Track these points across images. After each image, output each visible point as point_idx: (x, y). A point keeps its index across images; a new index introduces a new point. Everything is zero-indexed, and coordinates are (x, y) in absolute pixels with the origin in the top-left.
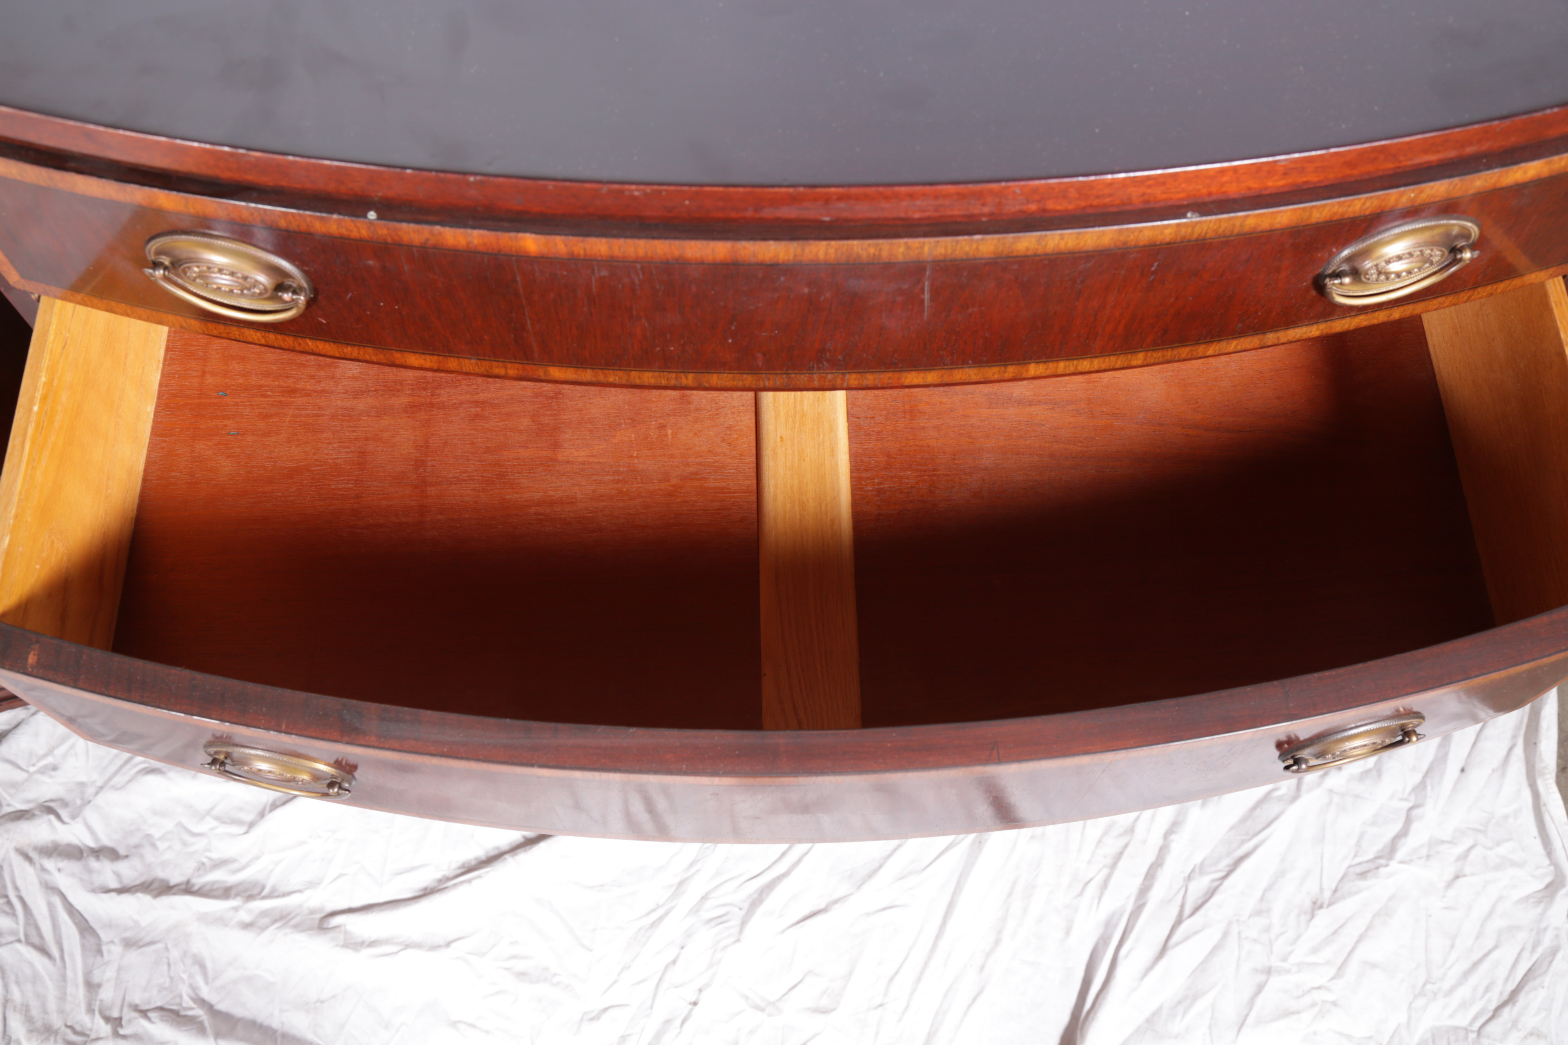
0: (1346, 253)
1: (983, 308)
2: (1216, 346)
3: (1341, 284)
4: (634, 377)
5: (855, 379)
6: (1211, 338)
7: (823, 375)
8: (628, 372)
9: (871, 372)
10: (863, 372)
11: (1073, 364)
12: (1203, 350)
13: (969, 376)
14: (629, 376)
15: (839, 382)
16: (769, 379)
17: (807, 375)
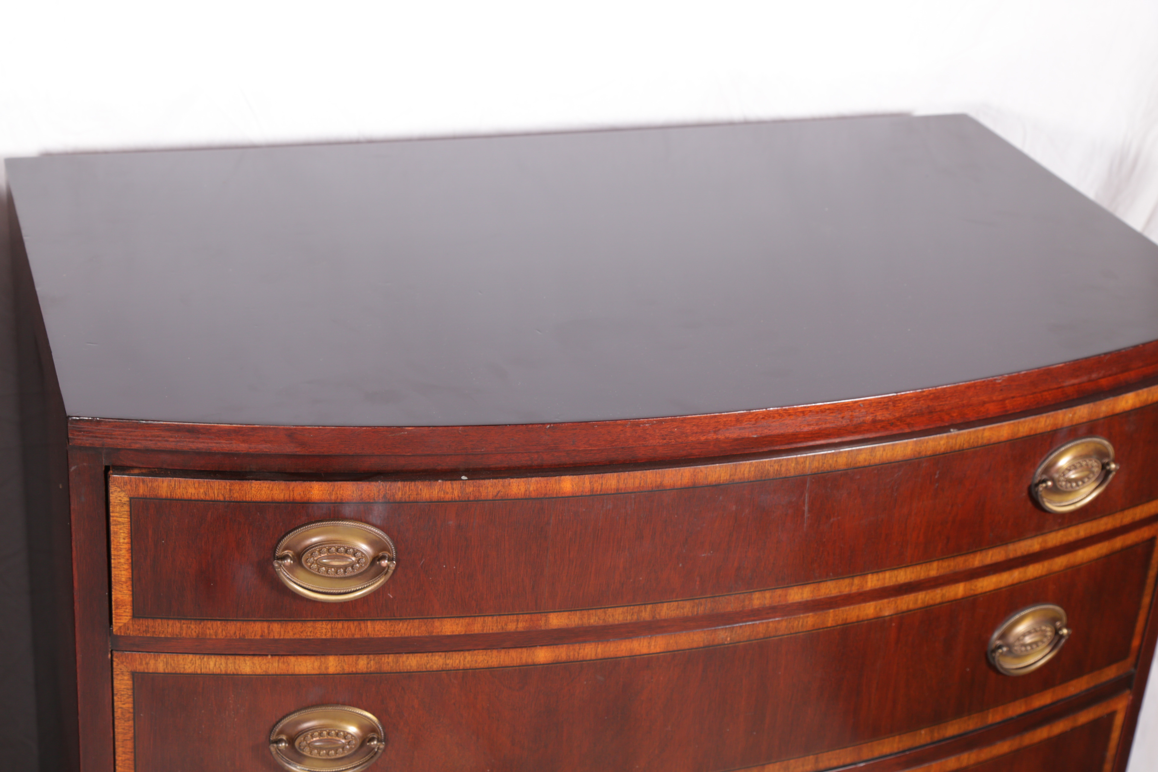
5: (757, 599)
11: (894, 574)
15: (747, 602)
16: (701, 605)
17: (727, 597)
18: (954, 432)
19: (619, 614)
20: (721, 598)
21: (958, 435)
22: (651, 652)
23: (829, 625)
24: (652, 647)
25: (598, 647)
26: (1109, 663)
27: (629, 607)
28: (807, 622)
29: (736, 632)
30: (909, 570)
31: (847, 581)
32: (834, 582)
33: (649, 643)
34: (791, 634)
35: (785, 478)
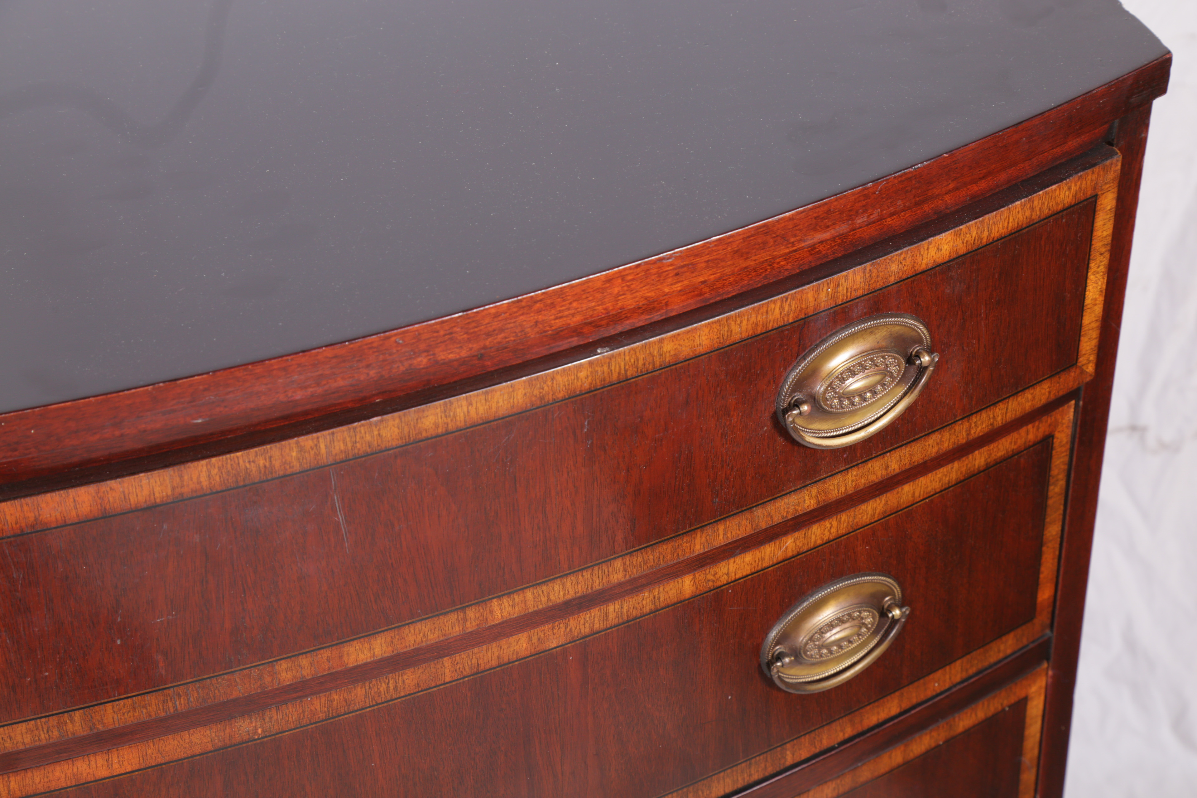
2: (701, 537)
5: (287, 671)
6: (690, 526)
9: (302, 654)
11: (542, 591)
12: (688, 545)
13: (424, 635)
15: (267, 679)
16: (179, 696)
17: (226, 677)
18: (603, 354)
20: (214, 680)
21: (611, 358)
22: (115, 774)
23: (448, 679)
24: (116, 766)
25: (10, 782)
26: (1000, 634)
27: (38, 721)
28: (403, 682)
29: (271, 718)
30: (569, 582)
31: (453, 617)
32: (429, 623)
34: (377, 704)
35: (285, 476)
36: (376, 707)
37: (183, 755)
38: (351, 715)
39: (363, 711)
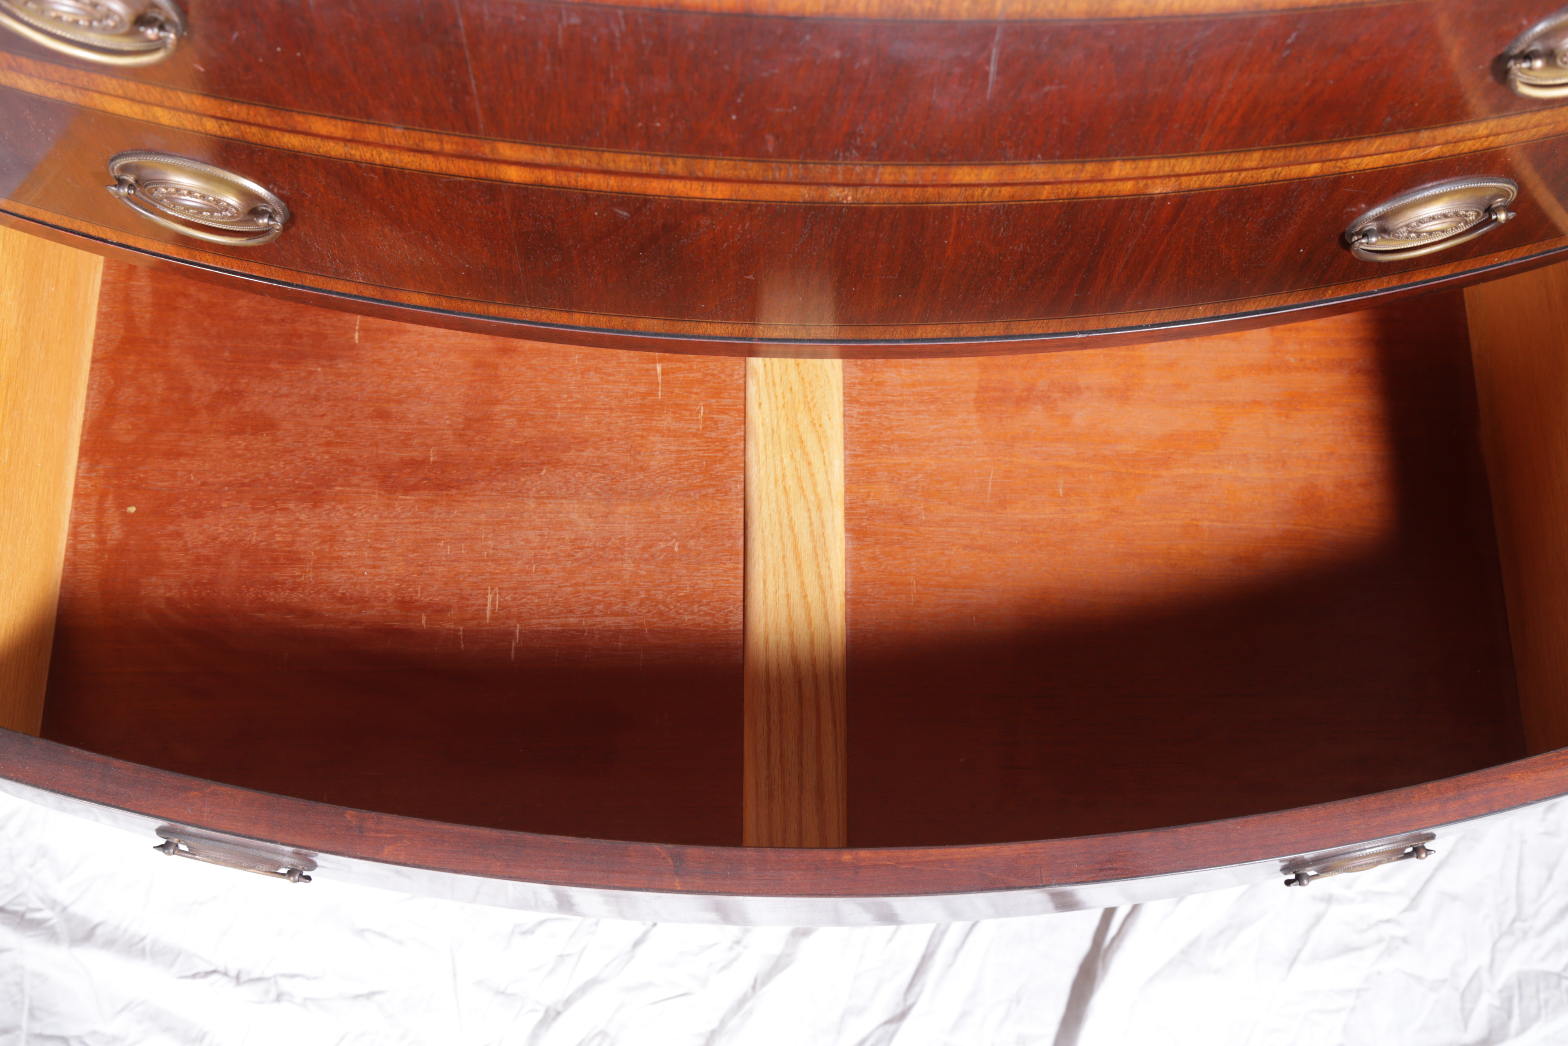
0: (1540, 27)
1: (1063, 87)
2: (1354, 146)
3: (1530, 69)
4: (607, 160)
5: (890, 174)
6: (1349, 135)
7: (850, 166)
8: (600, 153)
9: (910, 165)
10: (901, 165)
11: (1170, 163)
12: (1336, 150)
13: (1035, 175)
14: (601, 158)
15: (869, 175)
16: (781, 170)
17: (829, 165)
19: (625, 161)
20: (818, 166)
22: (707, 197)
23: (1043, 197)
24: (709, 192)
27: (643, 155)
29: (863, 193)
30: (1200, 162)
31: (1071, 166)
32: (1044, 166)
33: (702, 187)
34: (968, 202)
35: (948, 21)
36: (965, 204)
37: (773, 199)
38: (939, 205)
39: (952, 205)
